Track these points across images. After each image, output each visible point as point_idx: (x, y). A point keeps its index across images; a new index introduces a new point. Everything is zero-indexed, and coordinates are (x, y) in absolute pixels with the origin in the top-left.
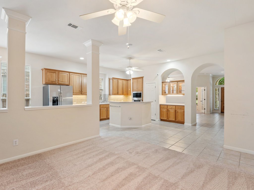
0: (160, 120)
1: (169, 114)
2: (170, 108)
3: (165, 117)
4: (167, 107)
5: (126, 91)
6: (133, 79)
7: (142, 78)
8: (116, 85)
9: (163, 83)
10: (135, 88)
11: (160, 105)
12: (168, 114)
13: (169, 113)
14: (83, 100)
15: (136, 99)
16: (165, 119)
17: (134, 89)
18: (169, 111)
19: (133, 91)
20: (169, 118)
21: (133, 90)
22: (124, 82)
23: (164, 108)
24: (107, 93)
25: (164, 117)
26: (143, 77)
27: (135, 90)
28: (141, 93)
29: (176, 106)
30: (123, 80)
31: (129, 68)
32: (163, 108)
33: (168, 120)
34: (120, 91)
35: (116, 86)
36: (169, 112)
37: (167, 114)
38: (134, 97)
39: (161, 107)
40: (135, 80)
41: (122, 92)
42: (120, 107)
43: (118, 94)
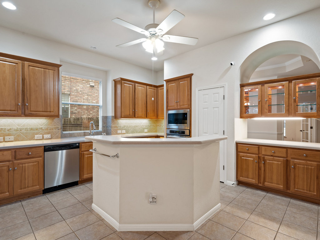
0: (235, 183)
1: (265, 170)
2: (268, 154)
3: (250, 175)
4: (257, 149)
5: (154, 111)
6: (168, 81)
7: (190, 76)
8: (131, 96)
9: (242, 86)
10: (173, 103)
11: (237, 144)
12: (262, 169)
13: (265, 167)
14: (37, 130)
15: (174, 127)
16: (253, 181)
17: (169, 105)
18: (264, 160)
19: (168, 110)
20: (264, 181)
21: (167, 106)
22: (150, 90)
23: (249, 152)
24: (110, 113)
25: (248, 178)
26: (192, 74)
27: (171, 108)
28: (186, 114)
29: (289, 150)
30: (148, 87)
31: (151, 30)
32: (246, 151)
33: (260, 185)
34: (140, 109)
35: (131, 98)
36: (264, 164)
37: (259, 168)
38: (170, 122)
39: (239, 150)
40: (173, 84)
41: (144, 113)
42: (118, 157)
43: (134, 115)
